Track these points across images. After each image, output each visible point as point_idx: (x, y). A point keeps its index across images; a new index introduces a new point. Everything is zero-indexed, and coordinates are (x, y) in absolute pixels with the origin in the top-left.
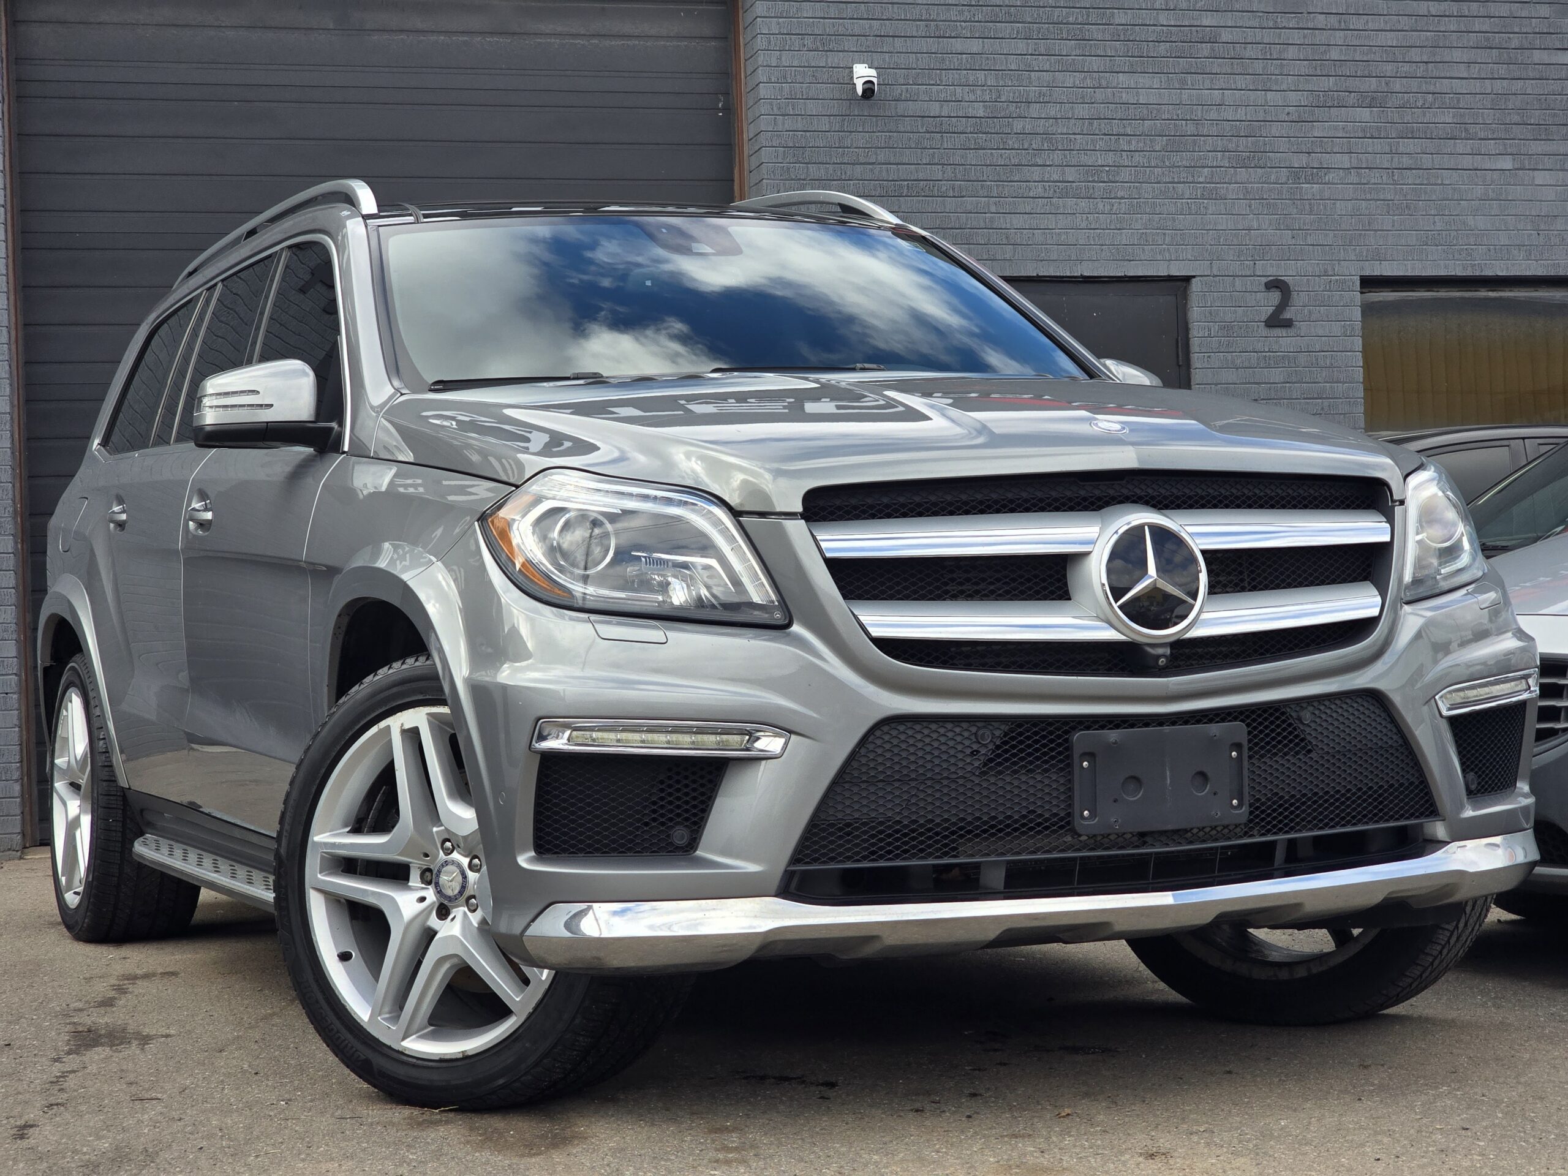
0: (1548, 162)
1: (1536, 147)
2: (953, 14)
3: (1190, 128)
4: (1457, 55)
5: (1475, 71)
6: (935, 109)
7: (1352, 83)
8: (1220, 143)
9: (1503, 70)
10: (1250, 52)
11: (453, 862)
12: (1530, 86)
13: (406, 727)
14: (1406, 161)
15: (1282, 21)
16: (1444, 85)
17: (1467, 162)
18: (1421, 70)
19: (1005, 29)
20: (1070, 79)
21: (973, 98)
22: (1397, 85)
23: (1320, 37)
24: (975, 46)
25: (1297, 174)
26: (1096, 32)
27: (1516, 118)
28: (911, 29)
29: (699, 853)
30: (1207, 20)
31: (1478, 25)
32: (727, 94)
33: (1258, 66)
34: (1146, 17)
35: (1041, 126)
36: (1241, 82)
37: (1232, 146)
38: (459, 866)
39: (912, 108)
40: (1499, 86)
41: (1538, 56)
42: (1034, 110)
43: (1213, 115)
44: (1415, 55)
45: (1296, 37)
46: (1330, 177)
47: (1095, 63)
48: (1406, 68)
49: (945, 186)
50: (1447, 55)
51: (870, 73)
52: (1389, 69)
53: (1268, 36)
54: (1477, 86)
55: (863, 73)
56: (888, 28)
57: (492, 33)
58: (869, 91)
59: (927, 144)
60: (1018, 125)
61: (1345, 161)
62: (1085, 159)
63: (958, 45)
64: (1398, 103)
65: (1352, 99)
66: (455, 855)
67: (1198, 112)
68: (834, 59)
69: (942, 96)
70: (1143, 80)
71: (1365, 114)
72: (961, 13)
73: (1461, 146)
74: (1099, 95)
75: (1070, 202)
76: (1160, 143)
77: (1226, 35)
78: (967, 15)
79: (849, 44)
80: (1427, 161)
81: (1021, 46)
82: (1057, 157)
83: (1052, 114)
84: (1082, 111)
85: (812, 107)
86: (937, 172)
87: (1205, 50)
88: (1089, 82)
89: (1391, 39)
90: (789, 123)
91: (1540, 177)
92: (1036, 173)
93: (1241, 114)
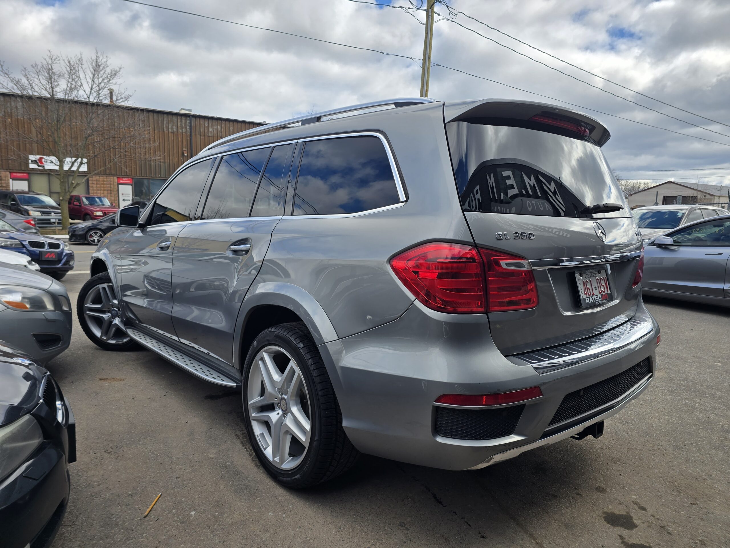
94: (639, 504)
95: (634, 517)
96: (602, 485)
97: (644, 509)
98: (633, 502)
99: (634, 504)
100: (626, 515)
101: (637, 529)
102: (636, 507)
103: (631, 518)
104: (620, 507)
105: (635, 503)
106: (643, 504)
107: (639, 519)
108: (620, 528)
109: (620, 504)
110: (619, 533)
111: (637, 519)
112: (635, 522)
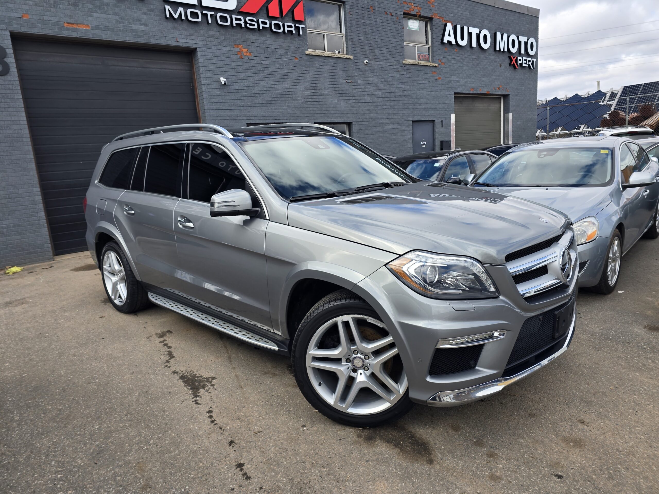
0: (343, 101)
1: (341, 98)
2: (239, 67)
3: (284, 93)
4: (328, 80)
5: (331, 83)
6: (237, 88)
7: (311, 85)
8: (290, 96)
9: (335, 83)
10: (294, 78)
11: (359, 357)
12: (339, 86)
13: (344, 320)
14: (321, 100)
15: (299, 72)
16: (326, 86)
17: (330, 100)
18: (322, 83)
19: (249, 71)
20: (262, 82)
21: (244, 85)
22: (318, 85)
23: (305, 75)
24: (244, 74)
25: (303, 102)
26: (266, 72)
27: (337, 92)
28: (231, 70)
29: (477, 368)
30: (286, 71)
31: (331, 74)
32: (192, 83)
33: (295, 81)
34: (275, 70)
35: (258, 92)
36: (293, 84)
37: (291, 97)
38: (361, 358)
39: (233, 87)
40: (335, 86)
41: (341, 80)
42: (256, 88)
43: (288, 90)
44: (321, 79)
45: (301, 75)
46: (308, 103)
47: (266, 79)
48: (320, 82)
49: (240, 104)
50: (326, 80)
51: (225, 80)
52: (317, 82)
53: (296, 75)
54: (331, 86)
55: (223, 80)
56: (227, 70)
57: (139, 67)
58: (225, 84)
59: (236, 95)
60: (253, 92)
61: (310, 100)
62: (266, 99)
63: (240, 74)
64: (319, 89)
65: (311, 88)
66: (359, 355)
67: (285, 90)
68: (216, 76)
69: (238, 85)
70: (276, 83)
71: (313, 91)
72: (241, 67)
73: (329, 97)
74: (268, 86)
75: (264, 108)
76: (279, 96)
77: (289, 74)
78: (242, 68)
79: (219, 73)
80: (324, 100)
81: (253, 75)
82: (261, 98)
83: (259, 89)
84: (265, 89)
85: (213, 87)
86: (238, 101)
87: (286, 77)
88: (266, 83)
89: (317, 76)
90: (208, 90)
91: (342, 104)
92: (257, 102)
93: (293, 90)
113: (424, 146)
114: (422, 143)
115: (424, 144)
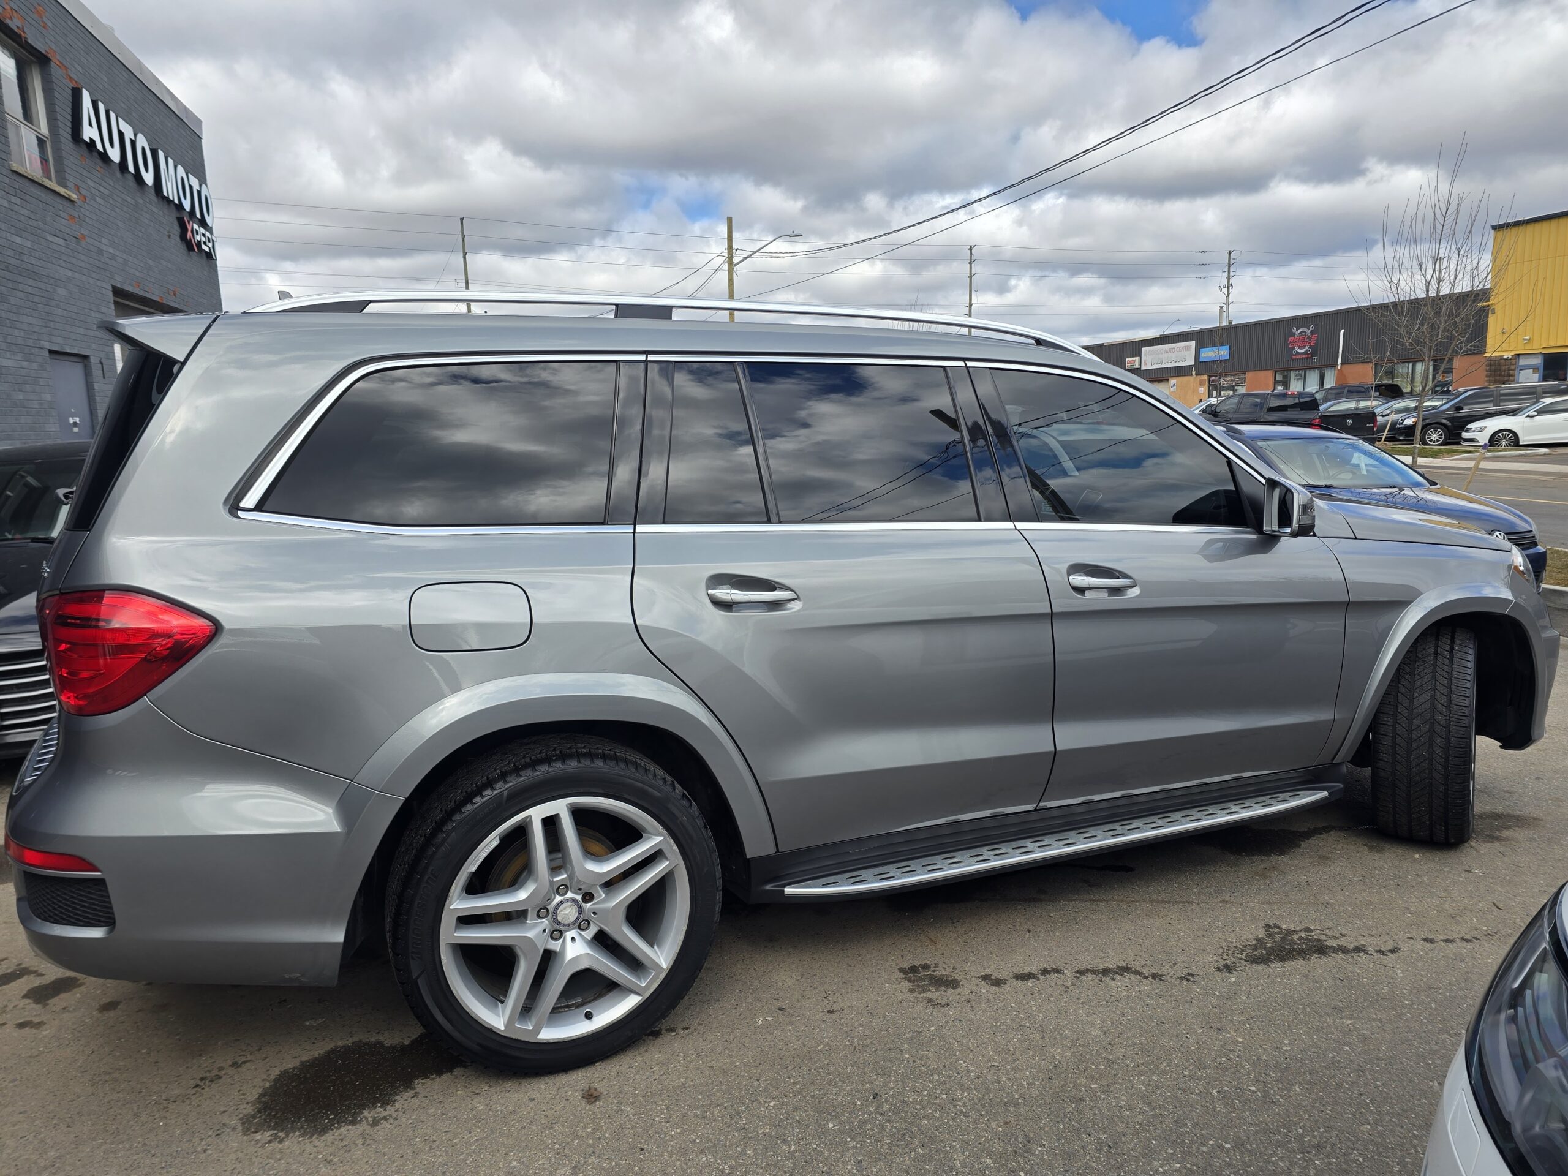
94: (32, 1027)
95: (33, 1006)
96: (112, 1014)
97: (21, 1026)
98: (45, 1024)
99: (42, 1022)
100: (48, 1000)
101: (22, 994)
102: (36, 1020)
103: (37, 1002)
104: (64, 1005)
105: (39, 1025)
106: (27, 1030)
107: (23, 1008)
108: (48, 982)
109: (64, 1009)
110: (46, 977)
111: (27, 1006)
112: (28, 1001)
113: (76, 430)
114: (71, 421)
115: (75, 424)
